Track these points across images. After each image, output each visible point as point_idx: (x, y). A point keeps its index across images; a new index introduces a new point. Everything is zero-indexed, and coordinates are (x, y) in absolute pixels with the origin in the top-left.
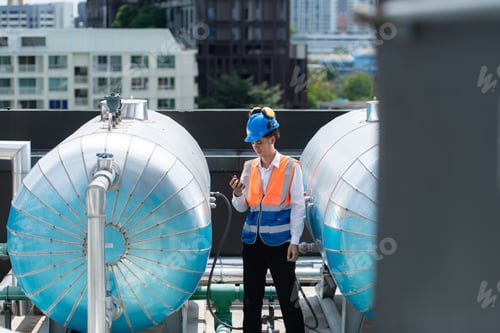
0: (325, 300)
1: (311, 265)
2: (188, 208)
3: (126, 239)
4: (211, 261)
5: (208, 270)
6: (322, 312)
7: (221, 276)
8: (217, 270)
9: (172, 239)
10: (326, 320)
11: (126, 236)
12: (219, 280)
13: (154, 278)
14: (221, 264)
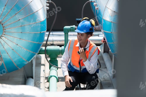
0: (105, 53)
1: (98, 35)
2: (35, 11)
3: (4, 27)
4: (48, 33)
5: (46, 38)
6: (103, 60)
7: (53, 41)
8: (50, 38)
9: (26, 27)
10: (104, 64)
11: (4, 26)
12: (52, 43)
13: (18, 46)
14: (53, 35)
